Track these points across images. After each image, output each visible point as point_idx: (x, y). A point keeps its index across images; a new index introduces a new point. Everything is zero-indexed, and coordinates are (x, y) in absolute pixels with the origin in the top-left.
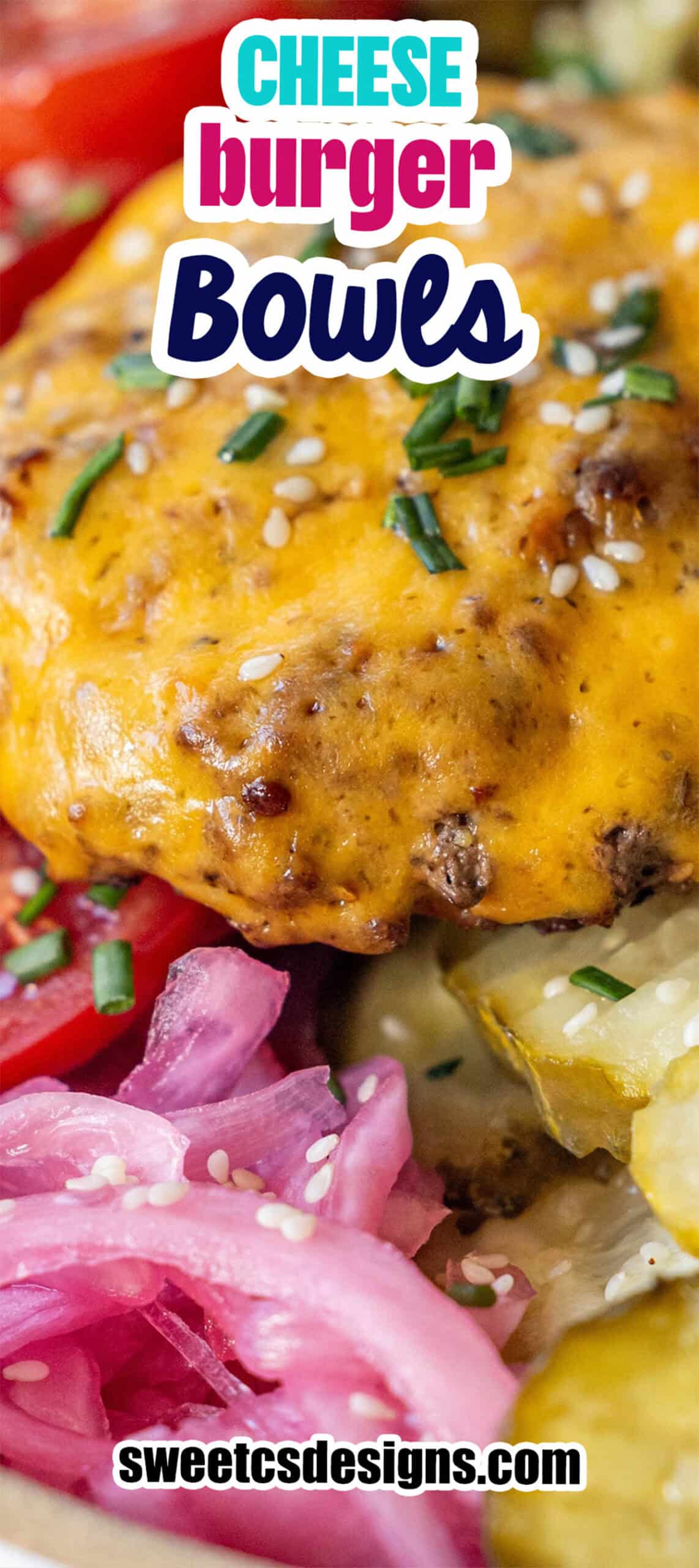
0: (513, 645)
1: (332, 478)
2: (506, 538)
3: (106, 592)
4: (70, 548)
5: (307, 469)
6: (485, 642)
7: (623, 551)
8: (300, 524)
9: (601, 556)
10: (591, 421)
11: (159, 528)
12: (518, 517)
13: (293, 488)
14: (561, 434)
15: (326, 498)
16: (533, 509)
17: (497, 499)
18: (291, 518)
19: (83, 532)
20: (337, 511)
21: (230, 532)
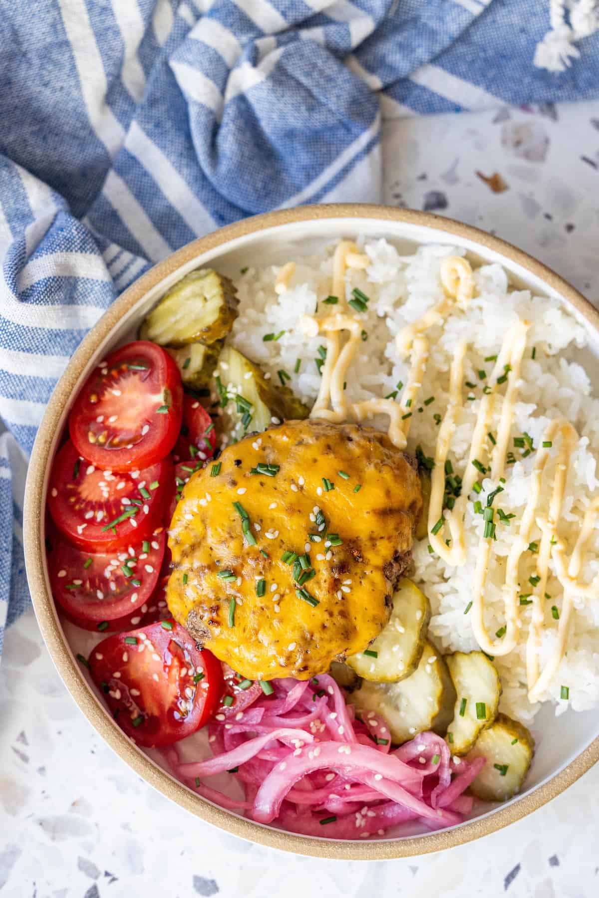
0: (339, 618)
1: (282, 590)
2: (324, 592)
3: (247, 634)
4: (236, 628)
5: (276, 592)
6: (333, 619)
7: (348, 582)
8: (281, 604)
9: (344, 585)
10: (329, 556)
11: (251, 616)
12: (325, 586)
13: (276, 598)
14: (324, 561)
15: (282, 596)
16: (327, 583)
17: (318, 583)
18: (278, 604)
19: (237, 623)
20: (286, 598)
21: (268, 613)
